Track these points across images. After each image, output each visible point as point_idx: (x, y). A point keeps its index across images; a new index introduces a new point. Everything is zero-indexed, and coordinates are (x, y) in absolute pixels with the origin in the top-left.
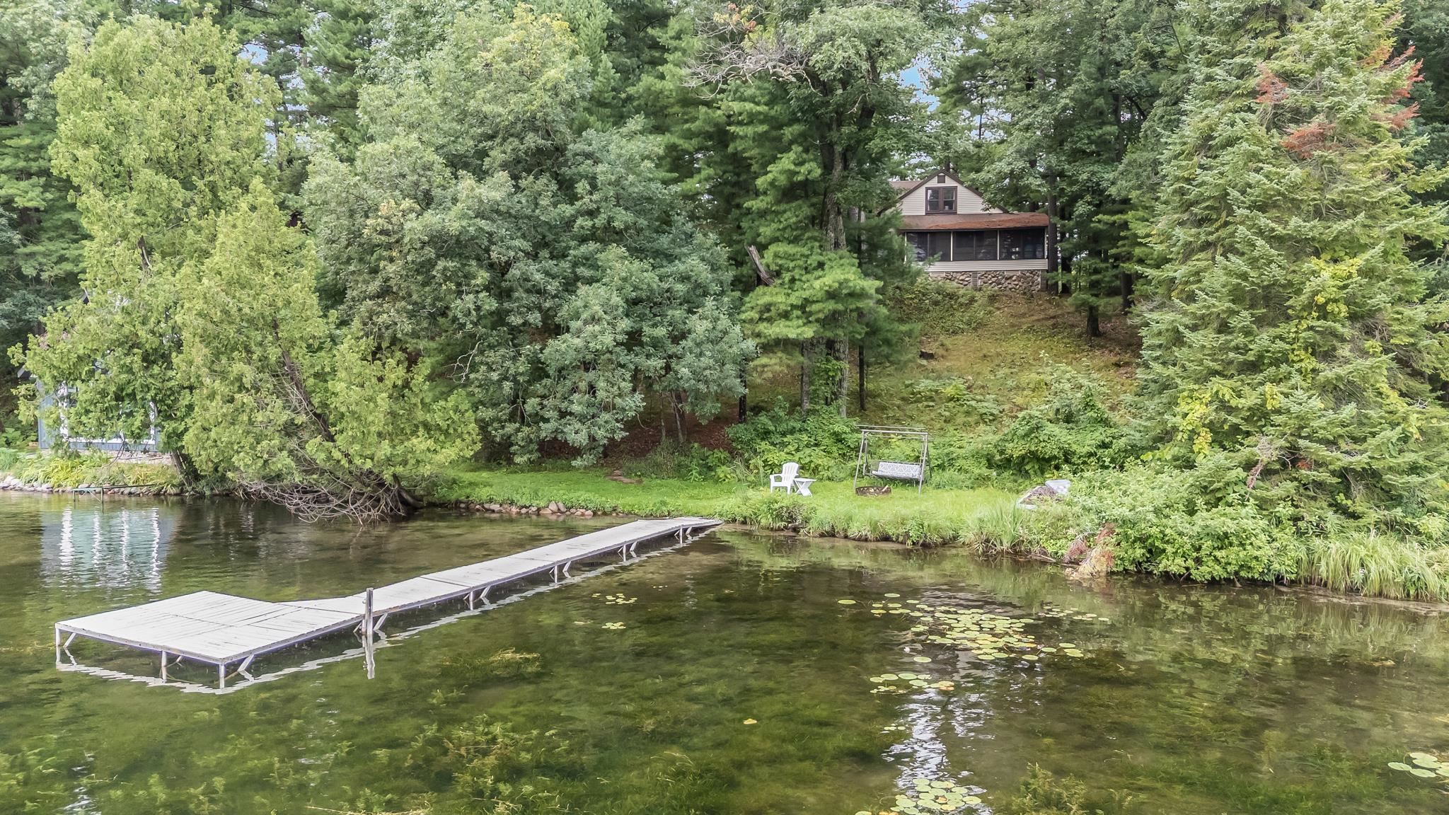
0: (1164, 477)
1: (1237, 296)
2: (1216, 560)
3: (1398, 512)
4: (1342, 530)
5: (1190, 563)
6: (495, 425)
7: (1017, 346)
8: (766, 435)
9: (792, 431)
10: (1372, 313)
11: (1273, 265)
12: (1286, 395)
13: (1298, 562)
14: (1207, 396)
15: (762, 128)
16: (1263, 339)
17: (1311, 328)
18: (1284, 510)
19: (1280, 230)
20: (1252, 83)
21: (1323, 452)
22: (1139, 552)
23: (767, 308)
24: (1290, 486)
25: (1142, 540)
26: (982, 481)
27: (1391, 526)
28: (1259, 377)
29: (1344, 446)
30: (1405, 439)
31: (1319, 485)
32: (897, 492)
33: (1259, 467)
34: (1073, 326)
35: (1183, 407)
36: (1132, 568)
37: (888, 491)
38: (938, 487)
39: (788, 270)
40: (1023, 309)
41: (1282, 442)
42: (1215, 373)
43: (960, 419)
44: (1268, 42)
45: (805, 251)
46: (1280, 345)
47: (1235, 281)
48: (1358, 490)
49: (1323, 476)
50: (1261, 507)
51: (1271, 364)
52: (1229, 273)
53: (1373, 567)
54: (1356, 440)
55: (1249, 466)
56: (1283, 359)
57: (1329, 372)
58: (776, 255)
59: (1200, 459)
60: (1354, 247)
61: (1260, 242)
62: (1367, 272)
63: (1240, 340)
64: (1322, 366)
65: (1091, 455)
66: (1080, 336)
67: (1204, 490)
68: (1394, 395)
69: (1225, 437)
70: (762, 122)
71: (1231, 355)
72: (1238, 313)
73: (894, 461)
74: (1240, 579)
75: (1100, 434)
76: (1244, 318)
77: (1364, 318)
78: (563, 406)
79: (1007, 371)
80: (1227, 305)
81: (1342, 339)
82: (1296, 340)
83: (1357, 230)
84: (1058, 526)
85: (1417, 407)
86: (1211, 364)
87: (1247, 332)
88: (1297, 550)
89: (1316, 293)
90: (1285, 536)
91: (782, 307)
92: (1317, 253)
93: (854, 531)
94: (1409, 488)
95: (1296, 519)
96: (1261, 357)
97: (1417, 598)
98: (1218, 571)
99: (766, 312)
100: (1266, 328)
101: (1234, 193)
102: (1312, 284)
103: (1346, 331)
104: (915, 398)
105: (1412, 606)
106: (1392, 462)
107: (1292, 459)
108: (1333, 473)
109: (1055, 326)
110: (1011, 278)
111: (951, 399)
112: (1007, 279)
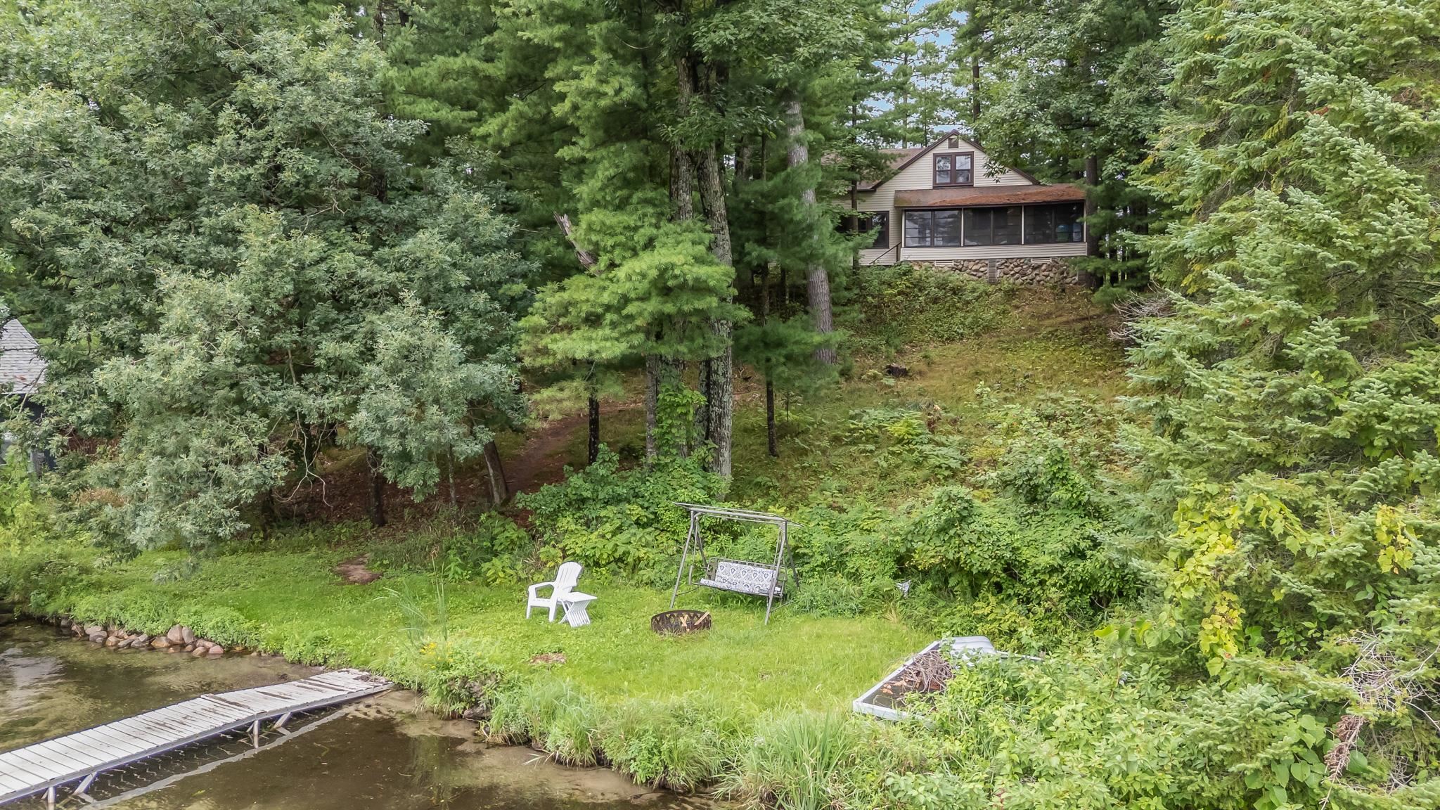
1: (1307, 283)
11: (1395, 206)
14: (1235, 517)
16: (1371, 387)
23: (565, 310)
26: (879, 600)
28: (1364, 478)
35: (1180, 535)
37: (704, 624)
40: (1048, 307)
42: (1252, 461)
47: (1300, 247)
51: (1390, 450)
61: (1361, 149)
63: (1314, 386)
69: (1274, 621)
71: (1292, 422)
72: (1307, 323)
73: (751, 559)
76: (1324, 335)
80: (1283, 304)
86: (1246, 440)
87: (1332, 370)
91: (590, 308)
96: (1364, 430)
99: (561, 317)
100: (1377, 358)
104: (851, 437)
110: (1039, 267)
111: (900, 441)
112: (1034, 268)
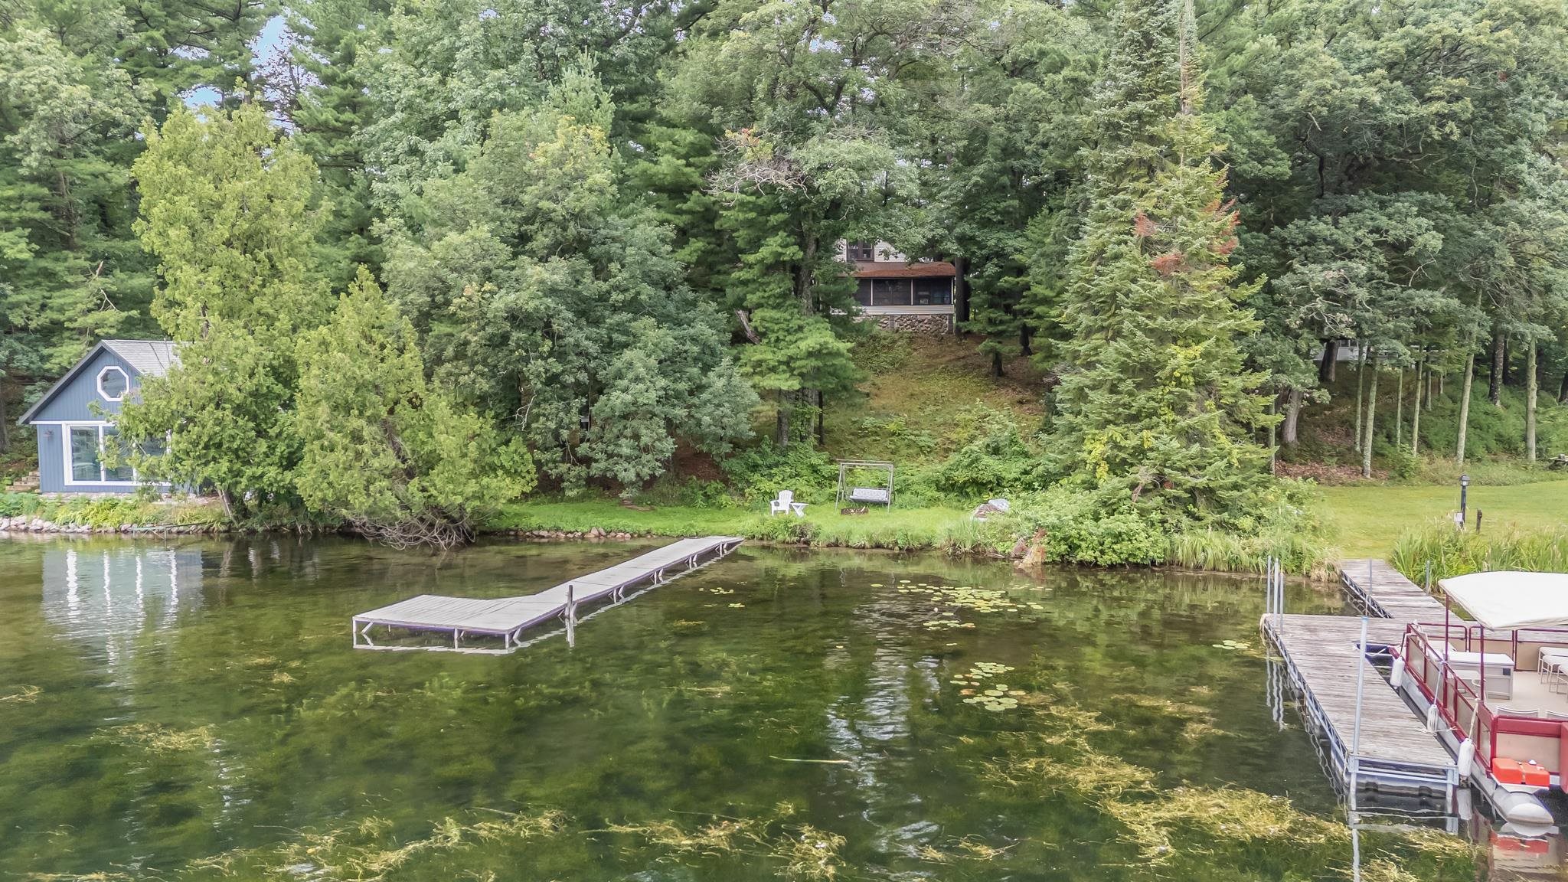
0: (1078, 496)
1: (1124, 368)
2: (1114, 551)
3: (1226, 515)
4: (1191, 528)
5: (1098, 553)
6: (551, 465)
7: (938, 386)
8: (755, 468)
9: (777, 465)
10: (1209, 383)
11: (1147, 349)
12: (1156, 438)
13: (1165, 550)
14: (1105, 439)
15: (752, 215)
16: (1141, 399)
17: (1170, 393)
18: (1156, 516)
19: (1151, 324)
20: (1131, 214)
21: (1180, 477)
22: (1063, 548)
23: (759, 363)
24: (1160, 499)
25: (1065, 539)
26: (934, 501)
27: (1221, 526)
28: (1139, 425)
29: (1192, 472)
30: (1230, 465)
31: (1177, 499)
32: (872, 511)
33: (1140, 488)
34: (980, 366)
35: (1088, 446)
36: (1058, 559)
37: (866, 512)
38: (901, 507)
39: (773, 331)
40: (935, 350)
41: (1154, 471)
42: (1109, 422)
43: (904, 451)
44: (1140, 185)
45: (787, 316)
46: (1153, 404)
47: (1122, 358)
48: (1201, 501)
49: (1180, 492)
50: (1141, 515)
51: (1146, 417)
52: (1119, 352)
53: (1210, 551)
54: (1200, 468)
55: (1133, 486)
56: (1152, 414)
57: (1183, 422)
58: (763, 319)
59: (1101, 482)
60: (1199, 338)
61: (1139, 333)
62: (1207, 355)
63: (1126, 399)
64: (1179, 418)
65: (1016, 480)
66: (987, 376)
67: (1105, 504)
68: (1223, 438)
69: (1117, 467)
70: (751, 210)
71: (1120, 409)
72: (1124, 380)
73: (864, 487)
74: (1129, 563)
75: (1022, 464)
76: (1128, 384)
77: (1204, 384)
78: (611, 448)
79: (932, 408)
80: (1117, 374)
81: (1191, 400)
82: (1162, 400)
83: (1200, 326)
84: (1005, 532)
85: (1237, 445)
86: (1107, 415)
87: (1131, 394)
88: (1164, 542)
89: (1174, 370)
90: (1157, 533)
91: (772, 363)
92: (1175, 340)
93: (855, 540)
94: (1233, 500)
95: (1163, 522)
96: (1140, 411)
97: (1236, 570)
98: (1115, 559)
99: (760, 368)
100: (1143, 390)
101: (1120, 296)
102: (1173, 362)
103: (1193, 395)
104: (862, 433)
105: (1234, 576)
106: (1221, 482)
107: (1161, 481)
108: (1186, 491)
109: (965, 366)
110: (923, 321)
111: (894, 434)
112: (920, 322)
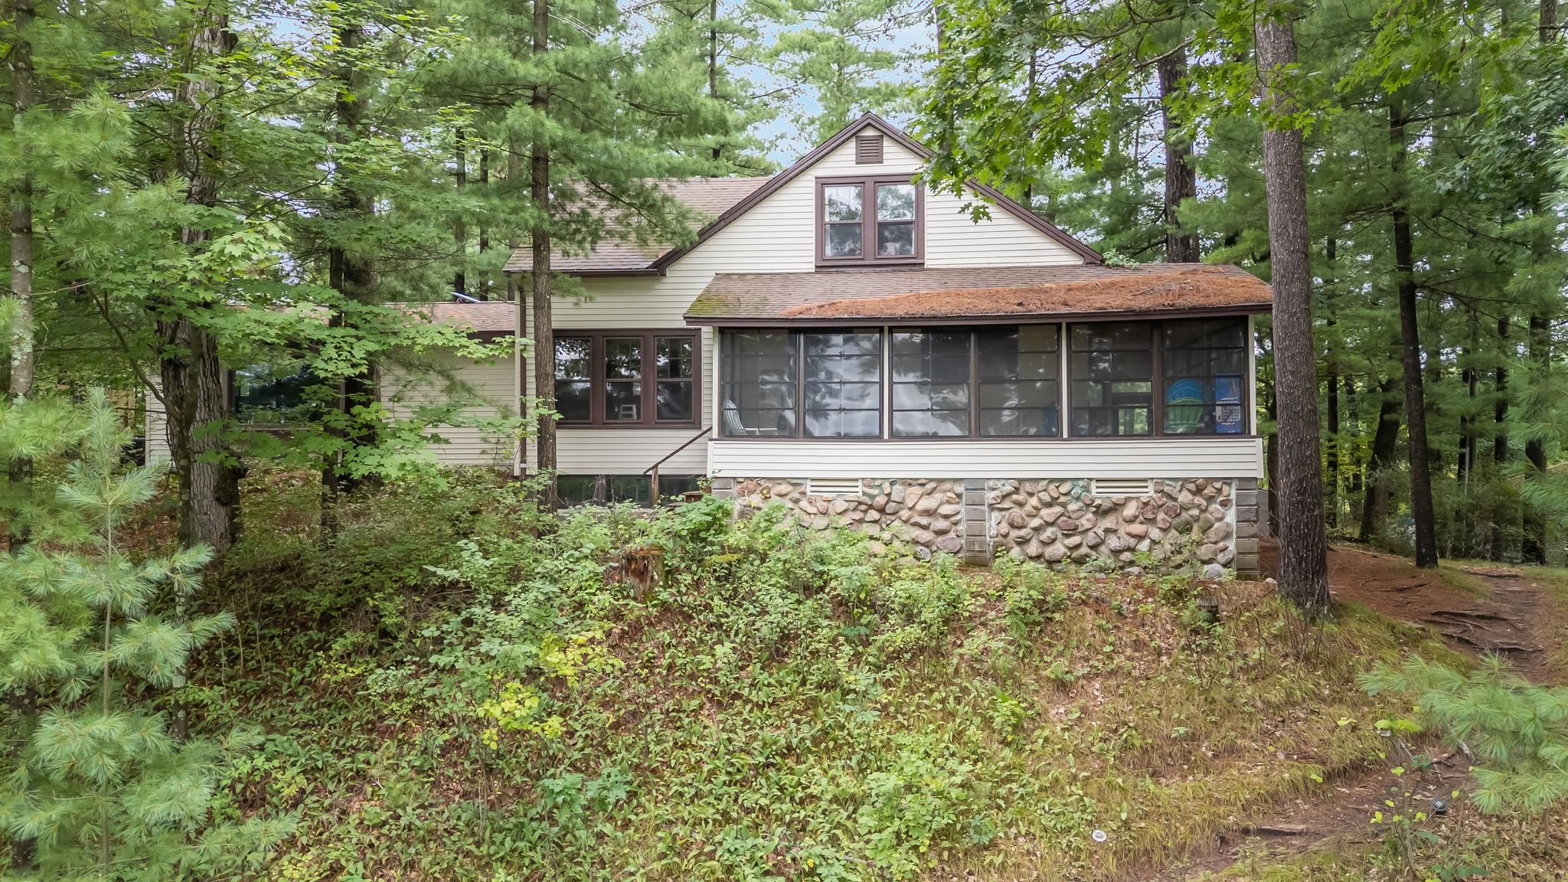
110: (1116, 508)
112: (1102, 512)
